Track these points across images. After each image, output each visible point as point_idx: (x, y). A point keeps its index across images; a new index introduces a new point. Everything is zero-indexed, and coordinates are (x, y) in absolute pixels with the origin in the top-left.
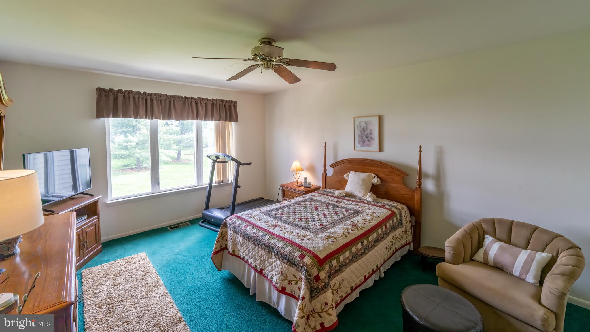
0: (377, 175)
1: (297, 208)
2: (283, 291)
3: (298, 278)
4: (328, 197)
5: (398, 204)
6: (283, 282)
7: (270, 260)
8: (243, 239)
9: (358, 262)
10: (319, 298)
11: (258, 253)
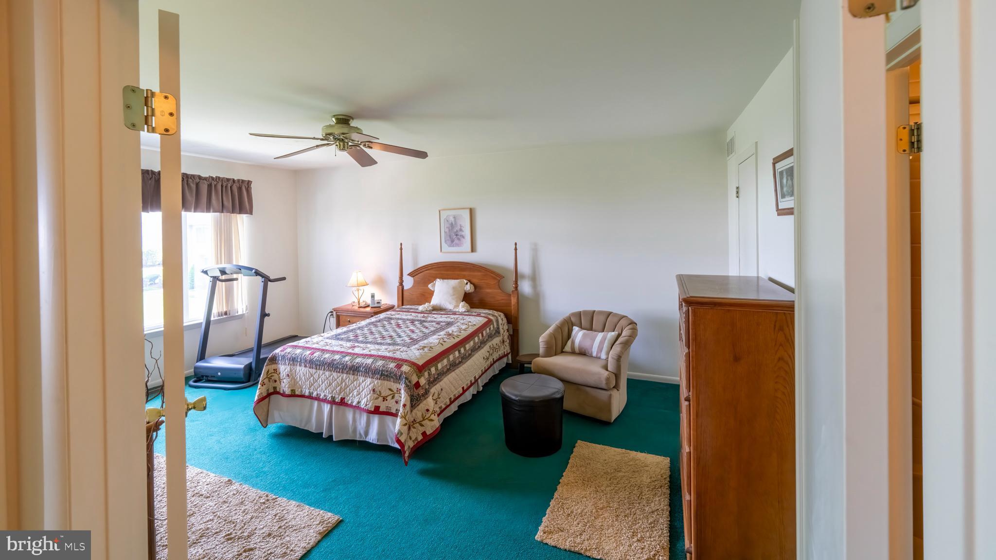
0: (470, 281)
1: (374, 329)
2: (377, 411)
3: (395, 391)
4: (410, 313)
5: (495, 312)
6: (376, 400)
7: (355, 383)
8: (310, 370)
9: (456, 371)
10: (420, 406)
11: (336, 380)
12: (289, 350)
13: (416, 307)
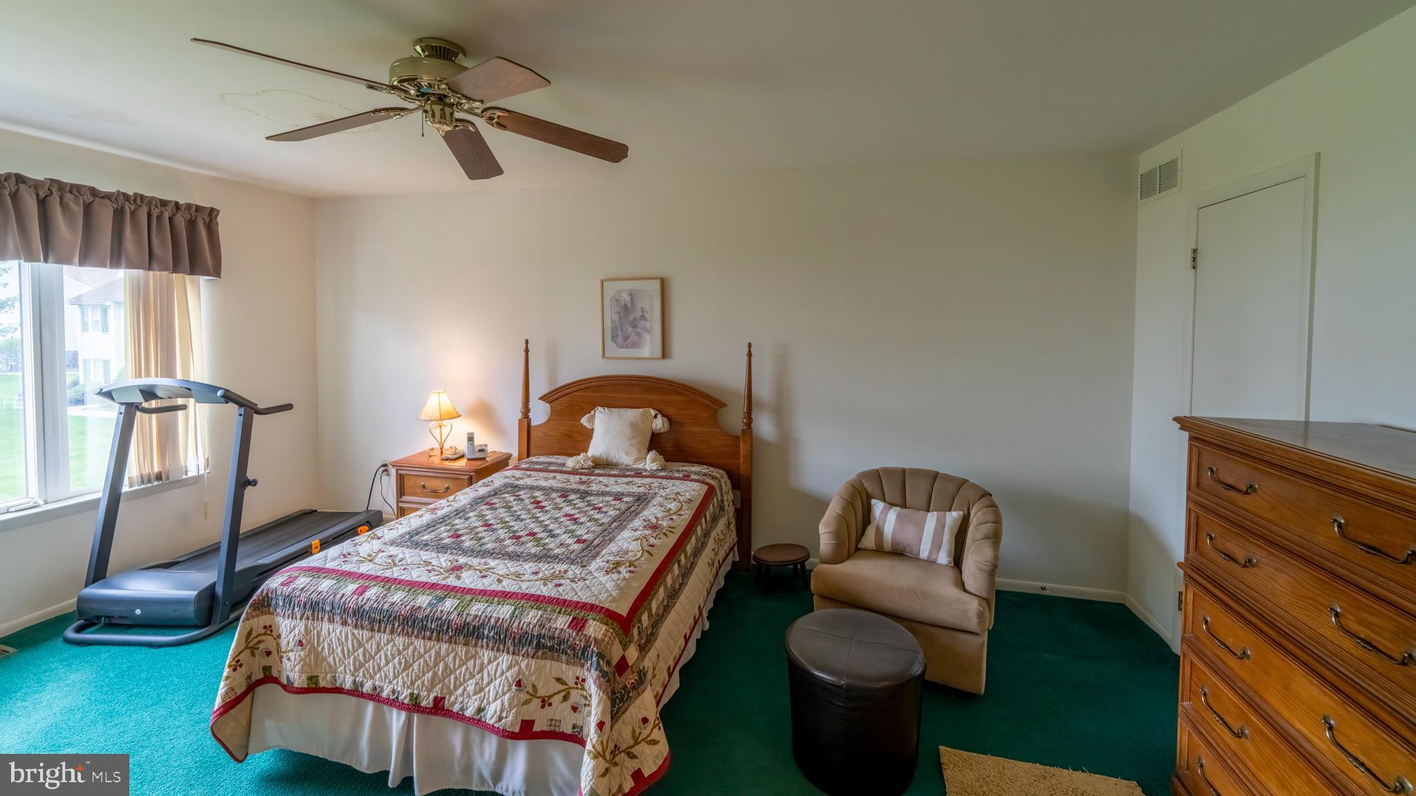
0: (661, 412)
1: (489, 515)
2: (526, 731)
3: (571, 683)
4: (552, 475)
6: (525, 707)
7: (470, 664)
9: (676, 606)
10: (627, 713)
11: (421, 656)
12: (302, 581)
13: (561, 459)
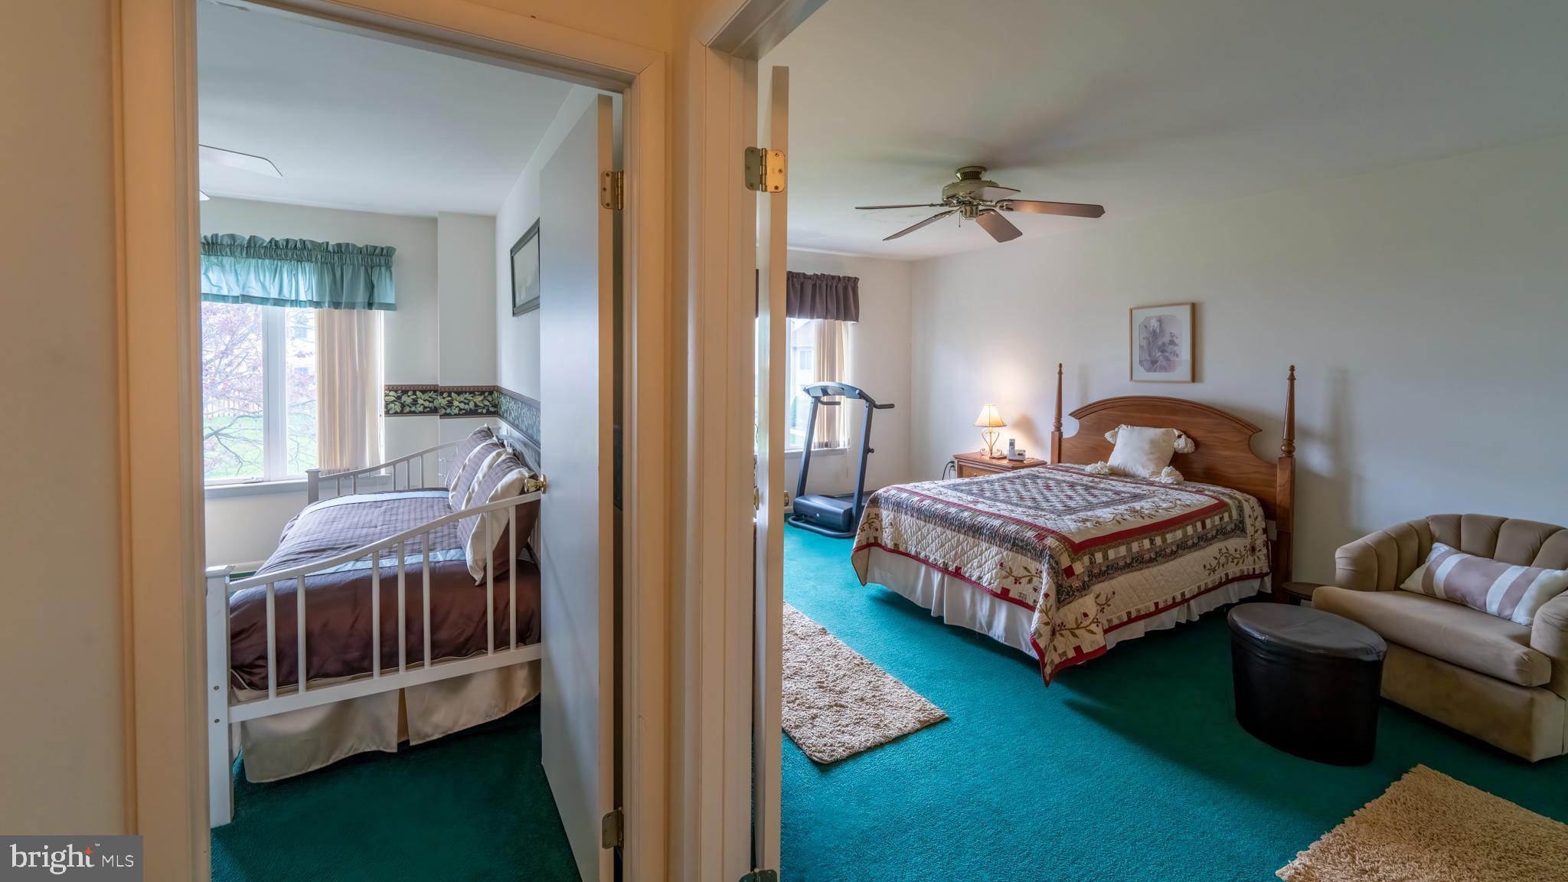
0: (1185, 433)
1: (1008, 486)
2: (1004, 595)
3: (1033, 572)
4: (1070, 474)
5: (1236, 492)
6: (1004, 580)
7: (976, 549)
8: (918, 522)
9: (1142, 571)
10: (1072, 605)
11: (950, 540)
12: (893, 492)
13: (1082, 467)
